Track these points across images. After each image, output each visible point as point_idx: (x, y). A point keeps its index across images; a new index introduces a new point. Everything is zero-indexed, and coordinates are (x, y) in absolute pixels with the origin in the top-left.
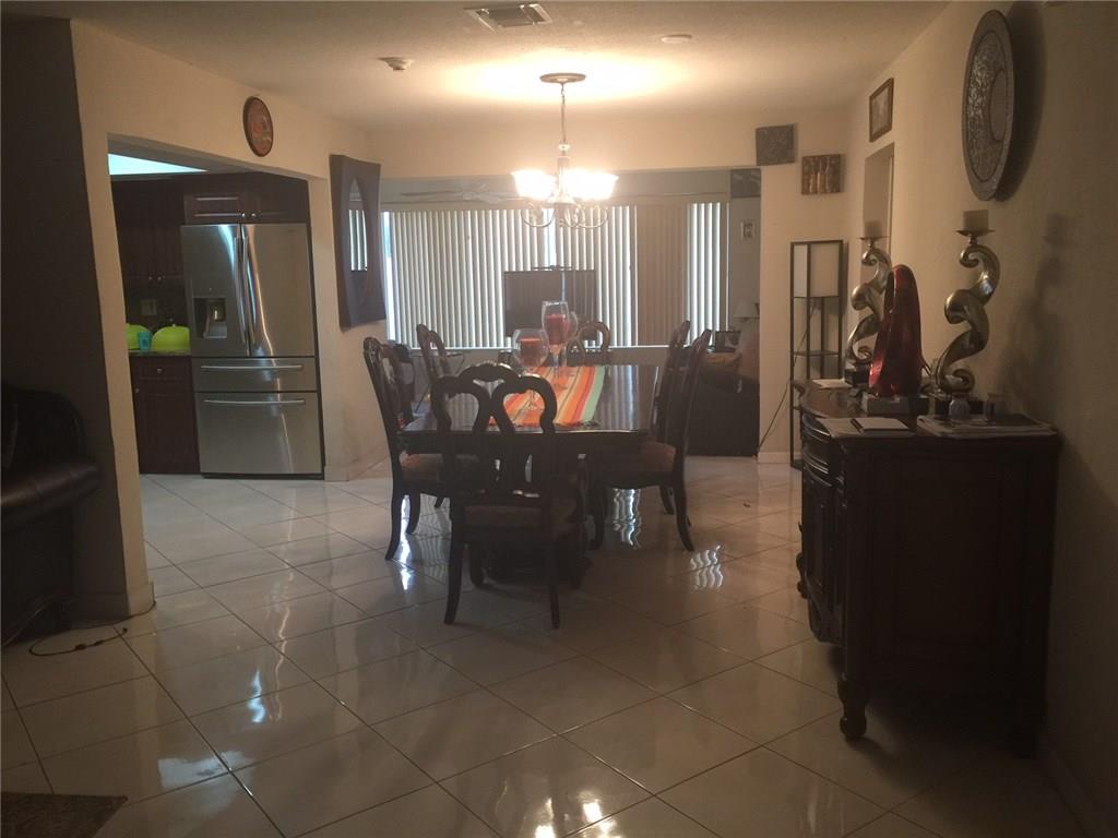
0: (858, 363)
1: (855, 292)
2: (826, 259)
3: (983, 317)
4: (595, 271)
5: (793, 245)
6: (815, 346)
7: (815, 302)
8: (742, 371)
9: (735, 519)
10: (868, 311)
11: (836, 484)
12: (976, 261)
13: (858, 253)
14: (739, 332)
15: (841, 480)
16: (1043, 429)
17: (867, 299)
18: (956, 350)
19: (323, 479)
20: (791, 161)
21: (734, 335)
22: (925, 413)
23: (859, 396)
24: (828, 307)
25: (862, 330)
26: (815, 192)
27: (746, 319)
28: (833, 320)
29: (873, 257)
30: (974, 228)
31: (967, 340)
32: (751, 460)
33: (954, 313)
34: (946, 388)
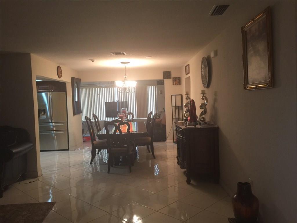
0: (186, 118)
1: (185, 105)
2: (178, 98)
3: (206, 108)
4: (127, 102)
5: (172, 95)
6: (177, 117)
7: (177, 107)
8: (162, 123)
9: (163, 153)
10: (187, 108)
11: (183, 138)
12: (204, 99)
13: (185, 97)
14: (160, 115)
15: (184, 138)
16: (216, 126)
17: (187, 106)
18: (202, 114)
19: (69, 150)
20: (170, 78)
21: (159, 116)
22: (198, 124)
23: (187, 123)
24: (179, 108)
25: (186, 111)
26: (176, 85)
27: (162, 112)
28: (181, 111)
29: (187, 98)
30: (203, 93)
31: (203, 112)
32: (165, 142)
33: (201, 107)
34: (201, 120)
